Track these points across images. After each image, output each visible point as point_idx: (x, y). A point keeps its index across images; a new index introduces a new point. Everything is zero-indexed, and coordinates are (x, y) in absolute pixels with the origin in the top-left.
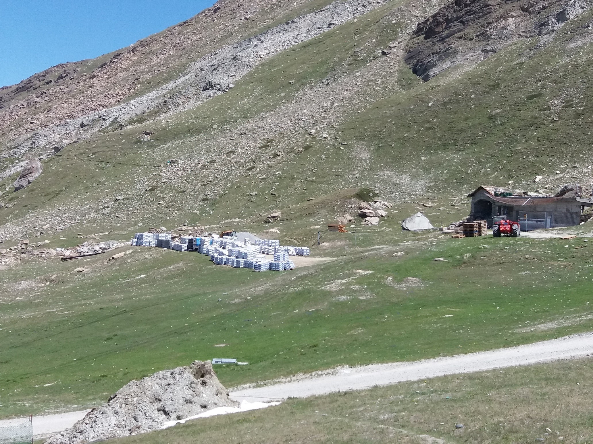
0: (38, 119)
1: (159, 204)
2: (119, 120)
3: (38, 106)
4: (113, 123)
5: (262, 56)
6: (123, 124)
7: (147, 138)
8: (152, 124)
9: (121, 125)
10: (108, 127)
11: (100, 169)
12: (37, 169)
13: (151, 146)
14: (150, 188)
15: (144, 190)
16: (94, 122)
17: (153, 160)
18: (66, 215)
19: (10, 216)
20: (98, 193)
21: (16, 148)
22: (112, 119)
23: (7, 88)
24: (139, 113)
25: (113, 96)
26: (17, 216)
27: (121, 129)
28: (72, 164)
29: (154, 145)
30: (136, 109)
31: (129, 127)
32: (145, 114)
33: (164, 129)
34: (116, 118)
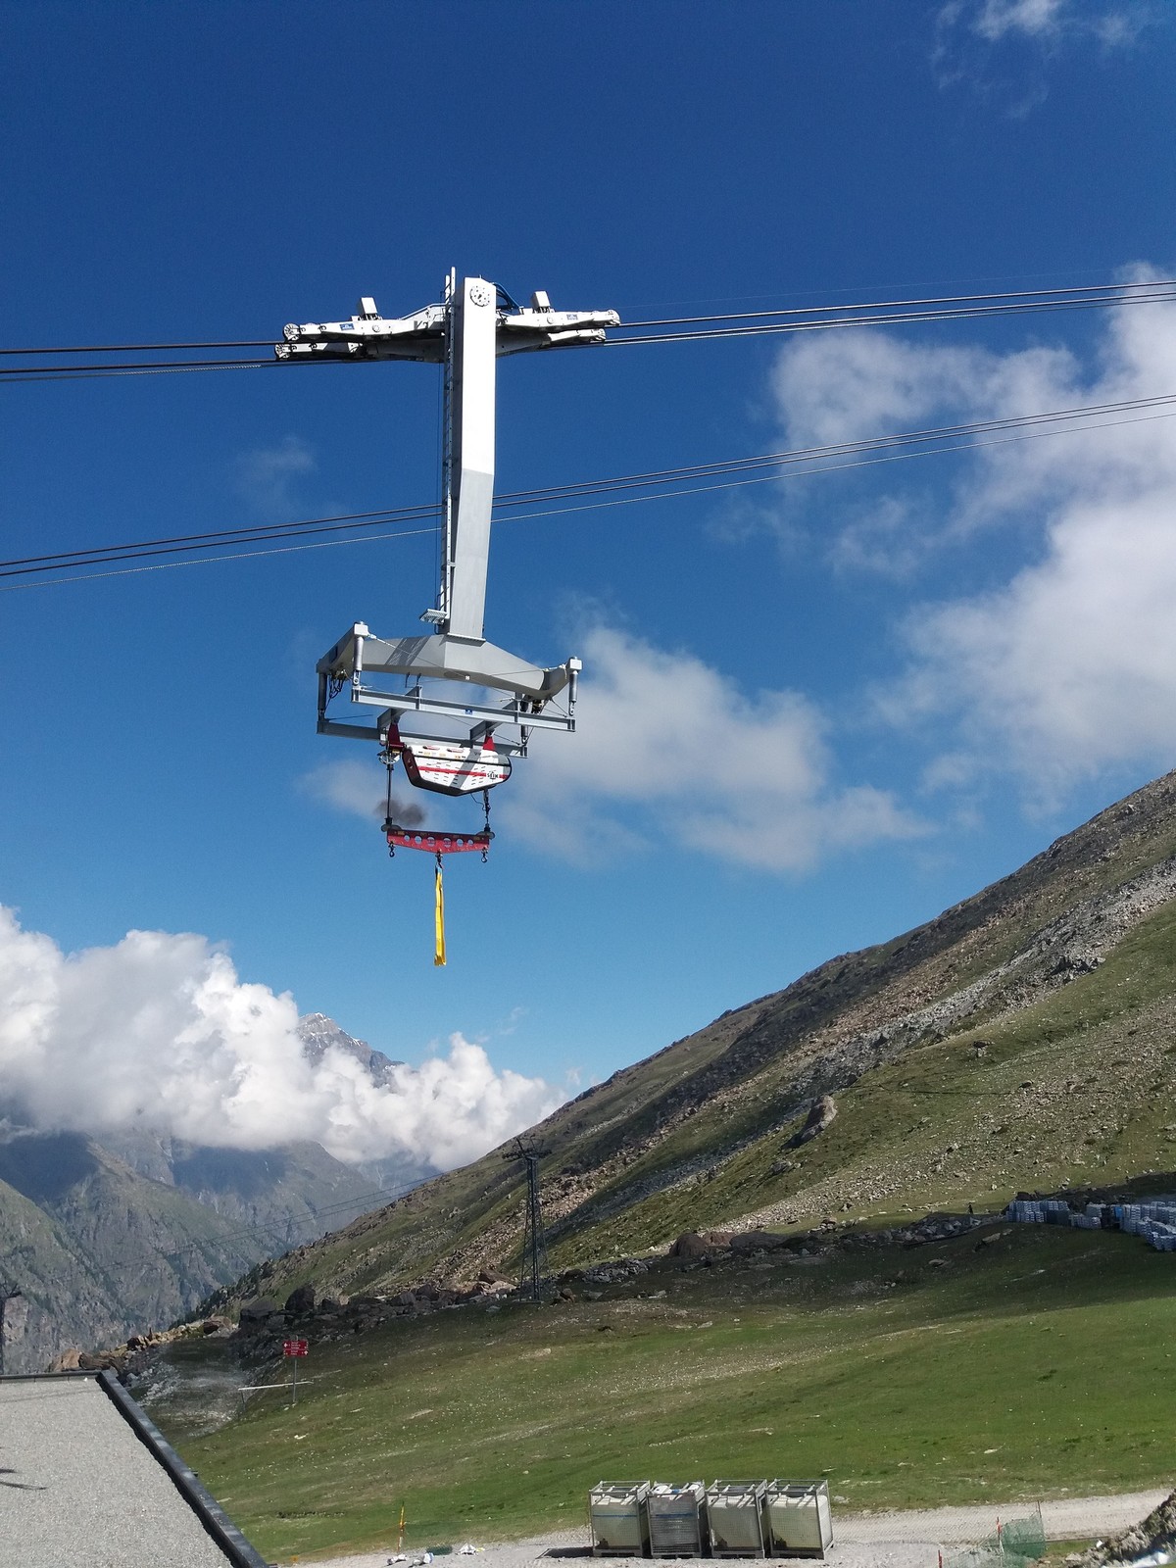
0: (819, 1036)
1: (1016, 1153)
2: (933, 1028)
3: (817, 1017)
4: (926, 1033)
5: (1142, 910)
6: (942, 1033)
7: (982, 1052)
8: (986, 1029)
9: (939, 1036)
10: (920, 1039)
11: (919, 1103)
12: (830, 1109)
13: (991, 1063)
14: (1000, 1128)
15: (990, 1132)
16: (899, 1033)
17: (996, 1085)
18: (881, 1177)
19: (801, 1182)
20: (922, 1140)
21: (796, 1080)
22: (923, 1028)
23: (771, 996)
24: (963, 1016)
25: (920, 994)
26: (810, 1182)
27: (941, 1041)
28: (878, 1099)
29: (993, 1062)
30: (957, 1009)
31: (952, 1037)
32: (972, 1016)
33: (1005, 1035)
34: (930, 1026)
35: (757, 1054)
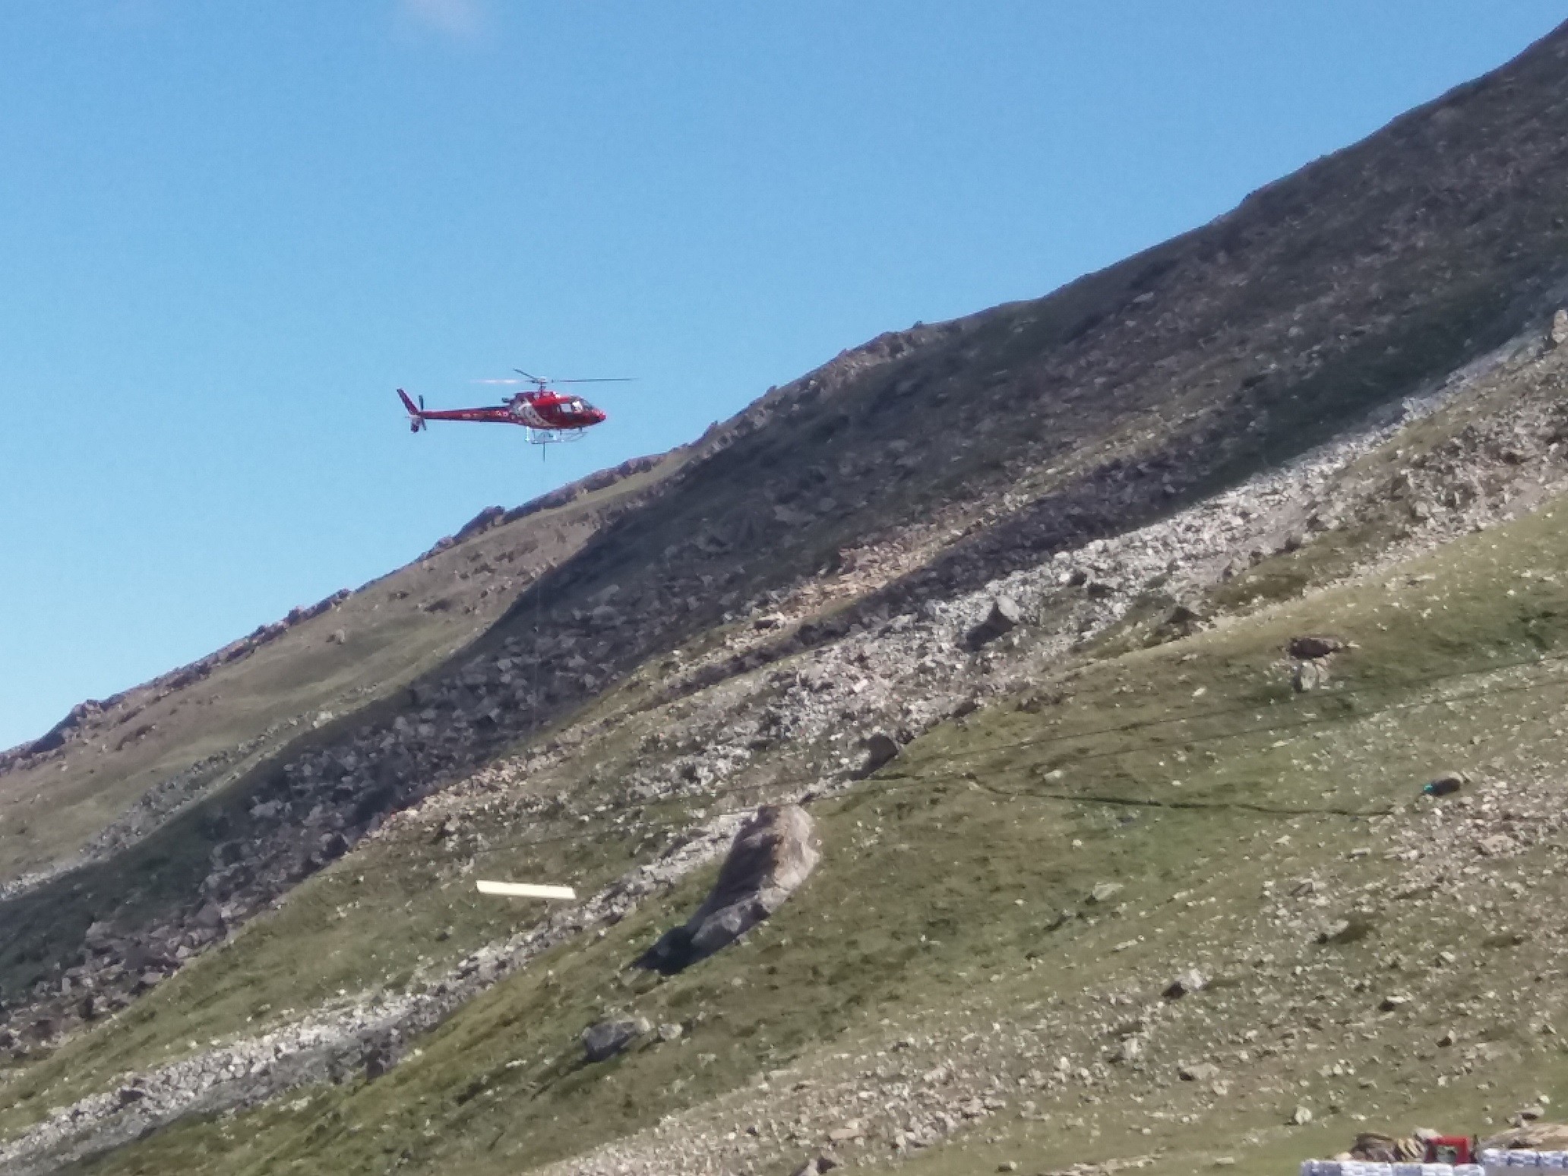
0: (791, 606)
1: (1387, 1007)
2: (1170, 588)
3: (788, 540)
4: (1142, 605)
6: (1194, 607)
7: (1315, 673)
8: (1337, 599)
9: (1182, 617)
10: (1118, 626)
11: (1090, 835)
12: (796, 849)
13: (1340, 710)
14: (1343, 925)
15: (1312, 936)
16: (1053, 603)
17: (1349, 785)
18: (940, 1072)
19: (678, 1084)
20: (1088, 957)
22: (1137, 587)
23: (645, 465)
24: (1267, 550)
25: (1140, 475)
26: (709, 1083)
27: (1186, 633)
28: (957, 818)
29: (1348, 707)
30: (1254, 528)
31: (1226, 622)
32: (1297, 554)
33: (1399, 622)
34: (1157, 583)
35: (578, 661)
